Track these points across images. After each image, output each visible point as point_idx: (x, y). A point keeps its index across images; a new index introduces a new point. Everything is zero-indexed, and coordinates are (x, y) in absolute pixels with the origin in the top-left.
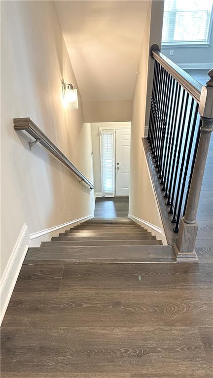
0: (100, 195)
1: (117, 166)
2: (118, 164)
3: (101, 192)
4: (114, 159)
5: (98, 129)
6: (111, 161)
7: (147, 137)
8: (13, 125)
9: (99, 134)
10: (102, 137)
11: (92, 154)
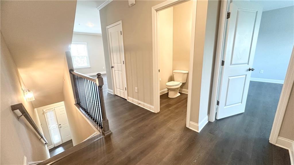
0: (52, 147)
1: (60, 126)
2: (60, 125)
3: (52, 145)
4: (57, 123)
5: (42, 111)
6: (55, 125)
7: (77, 103)
8: (11, 108)
9: (43, 114)
10: (46, 114)
11: (41, 125)
